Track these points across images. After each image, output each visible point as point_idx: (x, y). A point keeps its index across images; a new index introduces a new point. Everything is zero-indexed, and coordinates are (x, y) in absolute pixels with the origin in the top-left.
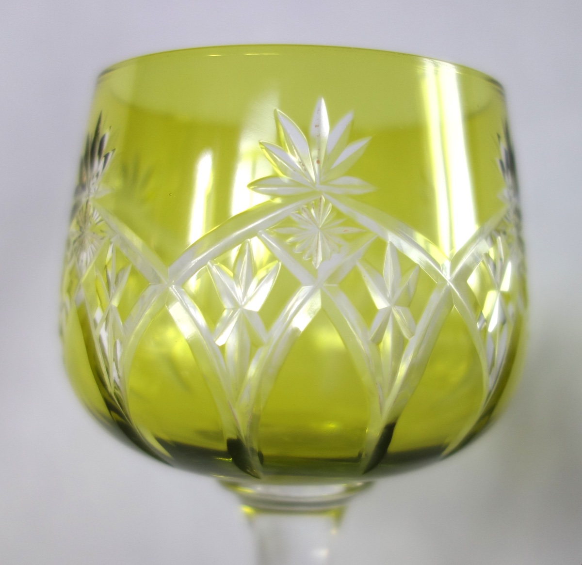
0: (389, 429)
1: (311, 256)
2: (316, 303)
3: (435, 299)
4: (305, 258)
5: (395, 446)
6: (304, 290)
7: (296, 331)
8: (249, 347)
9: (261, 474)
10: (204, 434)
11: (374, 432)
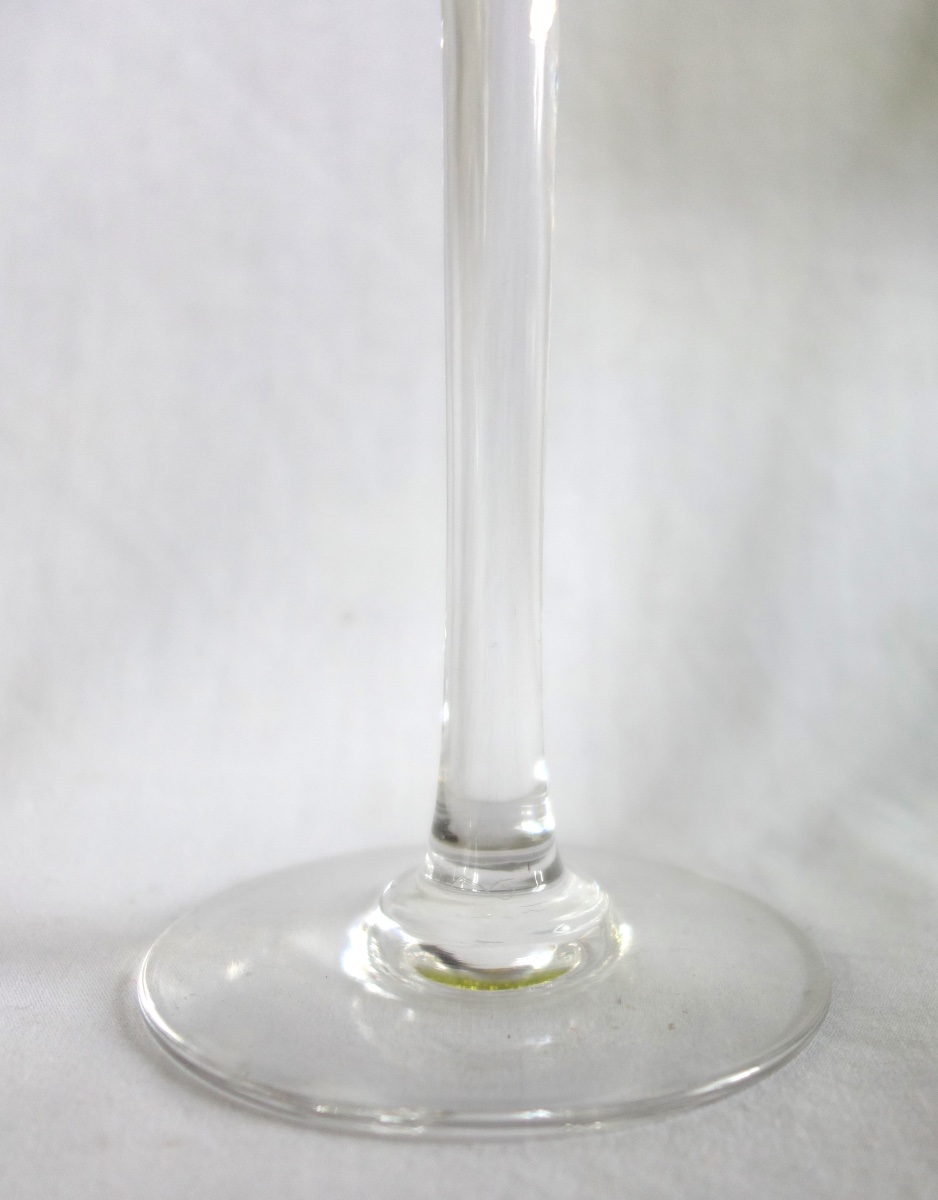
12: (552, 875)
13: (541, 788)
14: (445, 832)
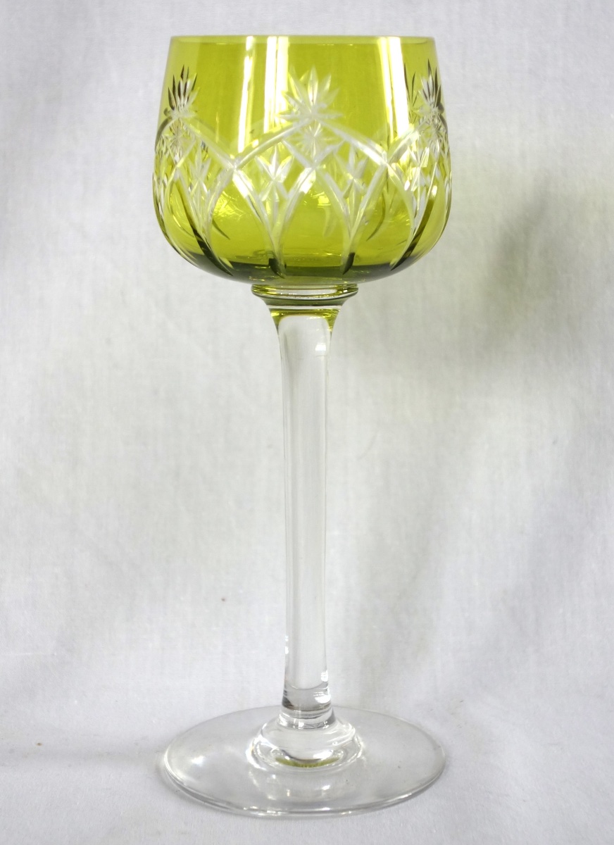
0: (352, 256)
1: (310, 152)
2: (313, 177)
3: (377, 176)
4: (307, 154)
5: (355, 264)
6: (307, 170)
7: (303, 193)
8: (277, 206)
9: (285, 276)
10: (238, 257)
11: (346, 255)
12: (331, 721)
13: (326, 684)
14: (287, 704)
